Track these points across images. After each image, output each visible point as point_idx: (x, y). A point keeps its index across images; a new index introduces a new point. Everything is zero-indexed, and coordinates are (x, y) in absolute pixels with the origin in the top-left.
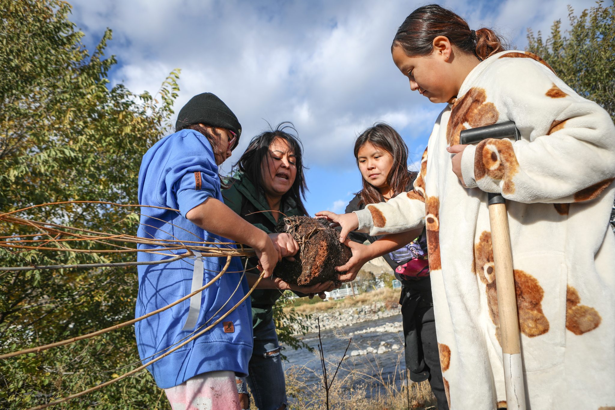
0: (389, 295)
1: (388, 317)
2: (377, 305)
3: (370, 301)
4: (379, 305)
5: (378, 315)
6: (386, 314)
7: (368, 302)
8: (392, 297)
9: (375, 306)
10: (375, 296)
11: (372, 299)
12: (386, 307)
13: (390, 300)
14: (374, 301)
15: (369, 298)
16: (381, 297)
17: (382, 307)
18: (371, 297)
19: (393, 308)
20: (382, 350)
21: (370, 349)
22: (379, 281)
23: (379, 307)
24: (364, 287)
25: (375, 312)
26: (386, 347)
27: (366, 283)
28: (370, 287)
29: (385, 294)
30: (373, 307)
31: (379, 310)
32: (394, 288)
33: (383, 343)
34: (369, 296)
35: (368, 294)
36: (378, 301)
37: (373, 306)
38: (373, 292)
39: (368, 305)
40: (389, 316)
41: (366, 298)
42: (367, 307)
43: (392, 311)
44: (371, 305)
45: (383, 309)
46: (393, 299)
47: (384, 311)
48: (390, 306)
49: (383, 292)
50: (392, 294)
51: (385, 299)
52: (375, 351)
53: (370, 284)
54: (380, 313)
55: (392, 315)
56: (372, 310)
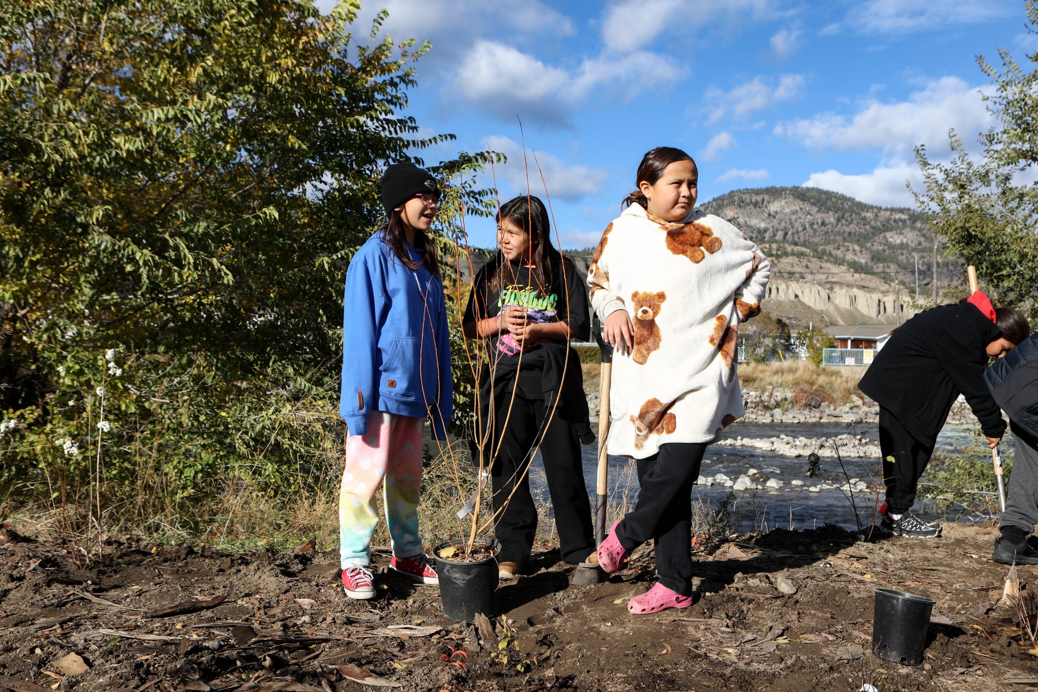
0: (807, 376)
1: (793, 423)
2: (775, 393)
3: (763, 384)
4: (779, 395)
5: (772, 416)
6: (790, 416)
7: (756, 385)
8: (812, 384)
9: (771, 395)
10: (776, 373)
11: (768, 380)
12: (794, 402)
13: (806, 387)
14: (770, 384)
15: (761, 375)
16: (790, 378)
17: (786, 399)
18: (767, 374)
19: (808, 406)
20: (743, 483)
21: (721, 478)
22: (797, 343)
23: (779, 399)
24: (760, 351)
25: (767, 408)
26: (754, 479)
27: (768, 341)
28: (773, 353)
29: (798, 374)
30: (765, 397)
31: (778, 405)
32: (823, 364)
33: (752, 471)
34: (763, 371)
35: (761, 367)
36: (781, 385)
37: (767, 394)
38: (775, 364)
39: (756, 389)
40: (796, 421)
41: (757, 374)
42: (753, 393)
43: (806, 412)
44: (763, 391)
45: (787, 405)
46: (814, 388)
47: (787, 410)
48: (804, 402)
49: (796, 370)
50: (815, 377)
51: (796, 383)
52: (729, 483)
53: (775, 345)
54: (777, 412)
55: (802, 420)
56: (762, 401)
